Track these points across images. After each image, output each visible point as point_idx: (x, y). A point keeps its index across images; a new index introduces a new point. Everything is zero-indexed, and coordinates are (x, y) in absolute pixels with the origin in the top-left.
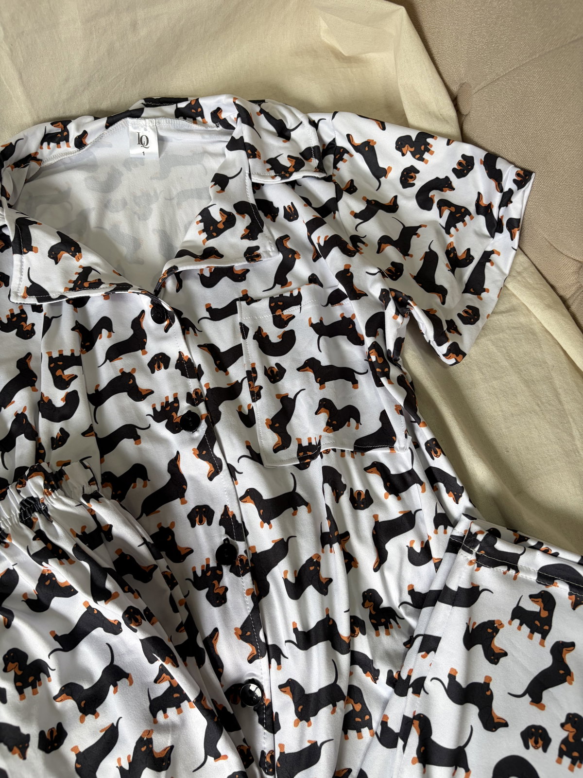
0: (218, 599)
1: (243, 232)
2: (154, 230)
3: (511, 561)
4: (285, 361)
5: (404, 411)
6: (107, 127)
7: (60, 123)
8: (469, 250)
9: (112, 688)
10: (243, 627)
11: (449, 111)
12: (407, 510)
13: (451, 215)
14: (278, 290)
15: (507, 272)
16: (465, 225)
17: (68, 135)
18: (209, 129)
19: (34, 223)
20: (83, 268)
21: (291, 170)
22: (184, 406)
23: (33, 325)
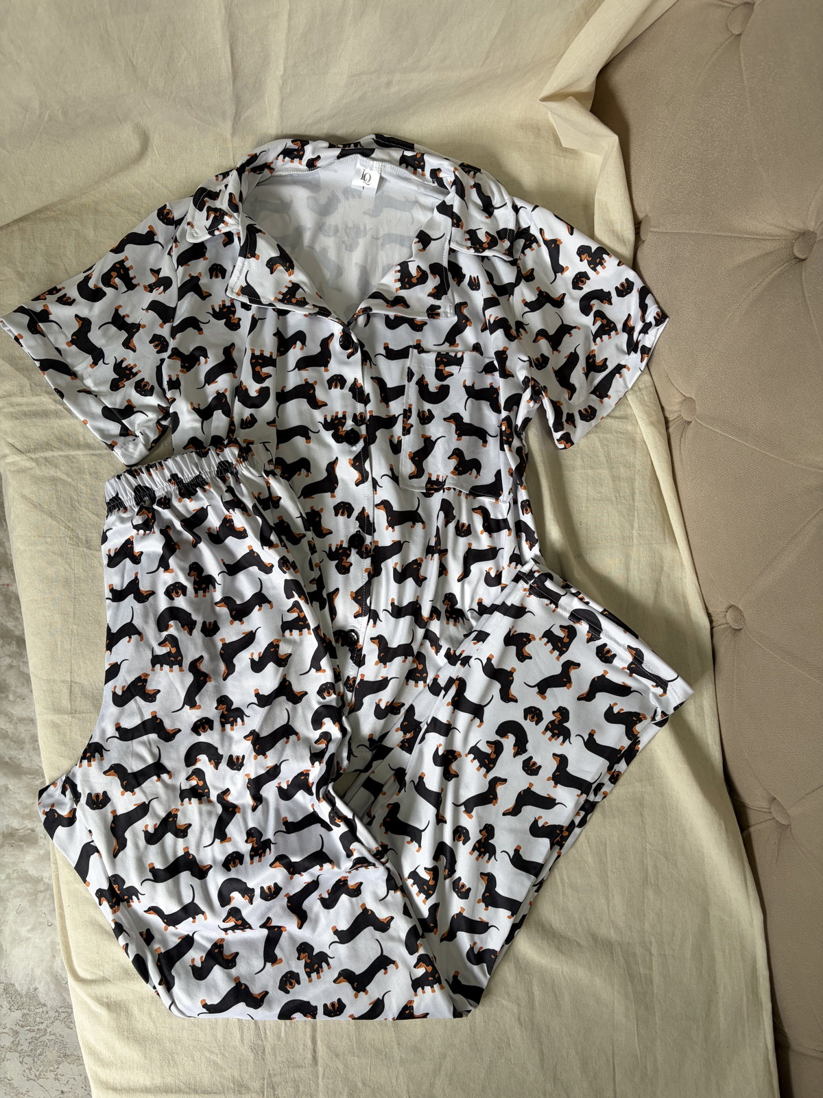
0: (344, 569)
1: (431, 291)
2: (356, 264)
3: (554, 599)
4: (436, 409)
5: (514, 474)
6: (339, 157)
7: (299, 142)
8: (606, 359)
9: (257, 607)
10: (356, 592)
11: (630, 235)
12: (494, 546)
13: (602, 326)
14: (446, 348)
15: (630, 386)
16: (610, 338)
17: (303, 155)
18: (426, 183)
19: (261, 231)
20: (293, 283)
21: (485, 246)
22: (350, 423)
23: (240, 319)
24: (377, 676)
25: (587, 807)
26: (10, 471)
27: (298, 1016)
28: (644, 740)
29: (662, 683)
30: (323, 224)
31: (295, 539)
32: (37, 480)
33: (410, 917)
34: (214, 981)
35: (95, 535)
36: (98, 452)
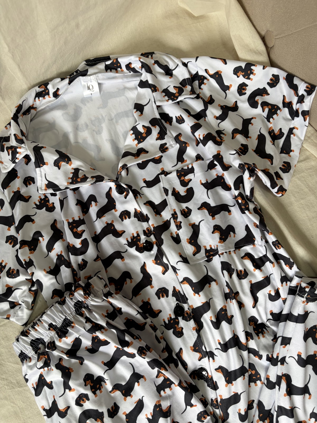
0: (179, 334)
1: (157, 136)
2: (106, 140)
4: (190, 205)
5: (259, 227)
6: (69, 84)
7: (43, 86)
8: (281, 129)
9: (136, 384)
10: (194, 346)
11: (262, 47)
12: (266, 276)
13: (270, 111)
15: (303, 139)
16: (278, 115)
17: (49, 92)
18: (126, 74)
19: (43, 147)
20: (74, 169)
21: (177, 95)
22: (143, 238)
23: (53, 203)
24: (230, 393)
30: (78, 126)
31: (141, 329)
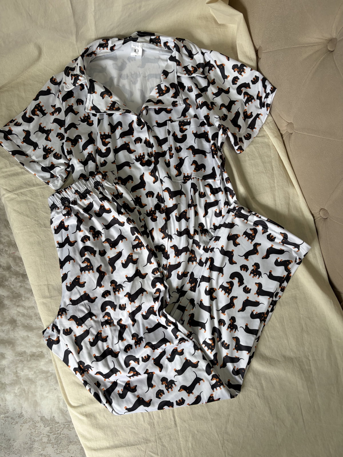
0: (154, 220)
1: (172, 95)
2: (138, 89)
3: (246, 217)
4: (182, 145)
5: (220, 167)
6: (123, 44)
7: (105, 40)
8: (252, 112)
9: (121, 241)
10: (161, 228)
11: (254, 56)
12: (216, 199)
13: (248, 98)
14: (182, 118)
15: (264, 122)
16: (252, 103)
17: (108, 45)
18: (162, 49)
19: (95, 81)
20: (113, 102)
21: (192, 72)
22: (146, 158)
23: (93, 121)
24: (175, 262)
25: (273, 303)
26: (7, 201)
27: (166, 407)
28: (293, 271)
29: (297, 246)
30: (121, 74)
31: (132, 210)
32: (19, 202)
33: (206, 360)
34: (129, 398)
35: (47, 221)
36: (43, 186)
